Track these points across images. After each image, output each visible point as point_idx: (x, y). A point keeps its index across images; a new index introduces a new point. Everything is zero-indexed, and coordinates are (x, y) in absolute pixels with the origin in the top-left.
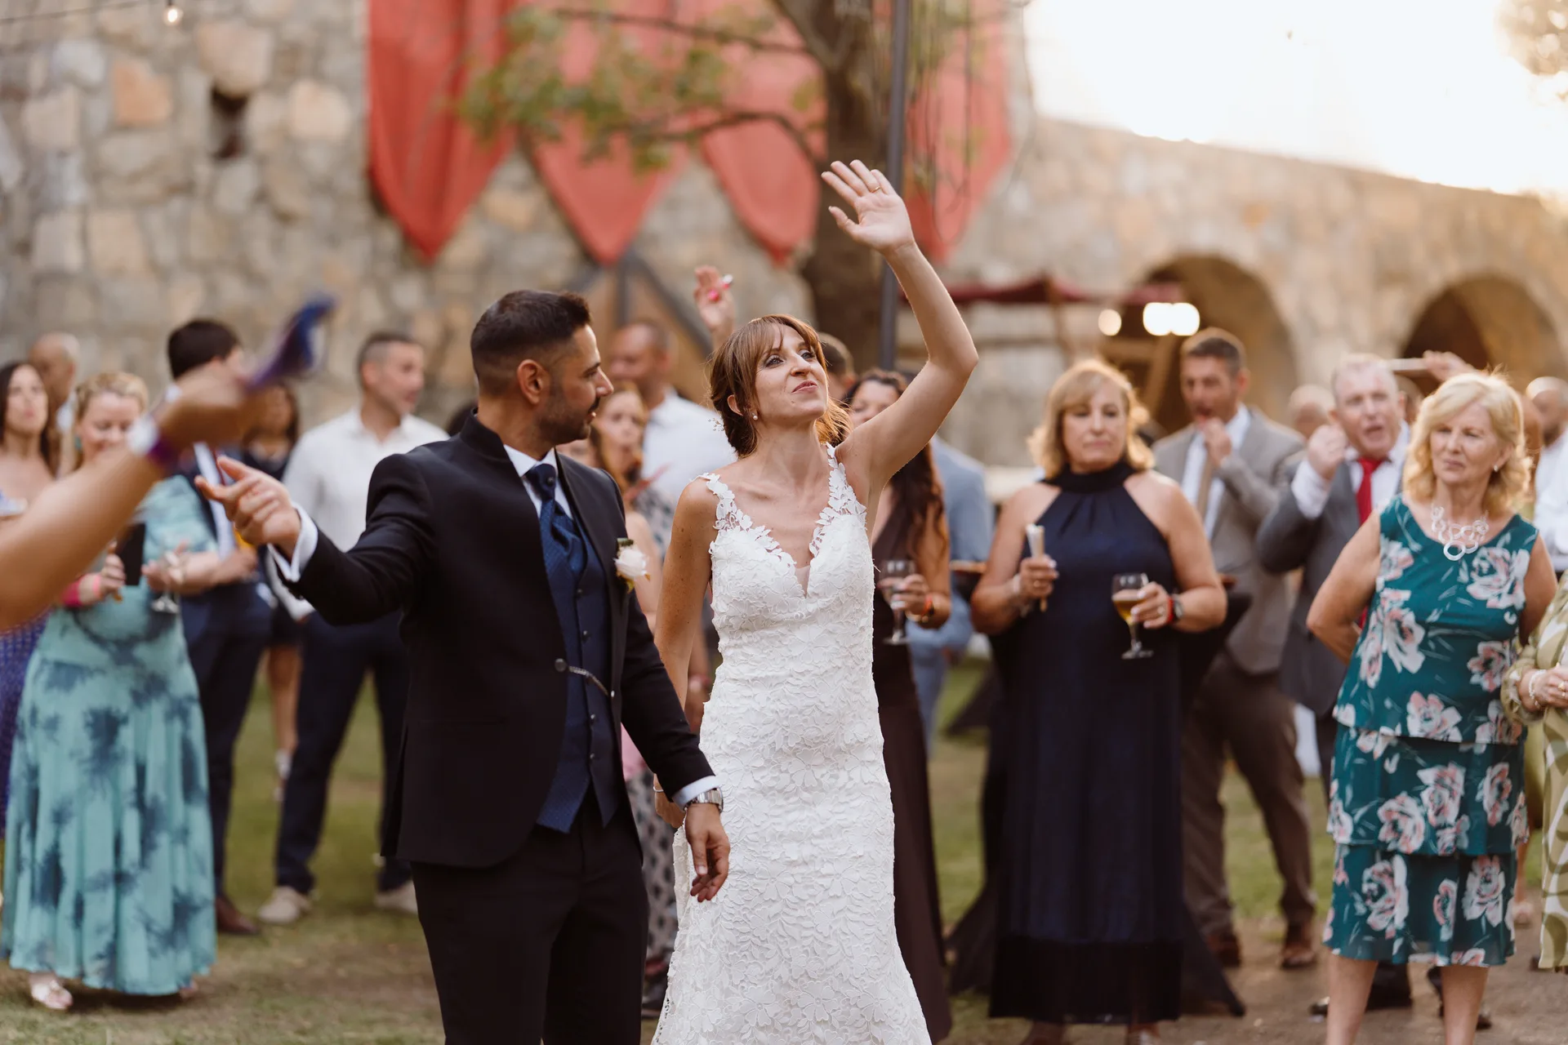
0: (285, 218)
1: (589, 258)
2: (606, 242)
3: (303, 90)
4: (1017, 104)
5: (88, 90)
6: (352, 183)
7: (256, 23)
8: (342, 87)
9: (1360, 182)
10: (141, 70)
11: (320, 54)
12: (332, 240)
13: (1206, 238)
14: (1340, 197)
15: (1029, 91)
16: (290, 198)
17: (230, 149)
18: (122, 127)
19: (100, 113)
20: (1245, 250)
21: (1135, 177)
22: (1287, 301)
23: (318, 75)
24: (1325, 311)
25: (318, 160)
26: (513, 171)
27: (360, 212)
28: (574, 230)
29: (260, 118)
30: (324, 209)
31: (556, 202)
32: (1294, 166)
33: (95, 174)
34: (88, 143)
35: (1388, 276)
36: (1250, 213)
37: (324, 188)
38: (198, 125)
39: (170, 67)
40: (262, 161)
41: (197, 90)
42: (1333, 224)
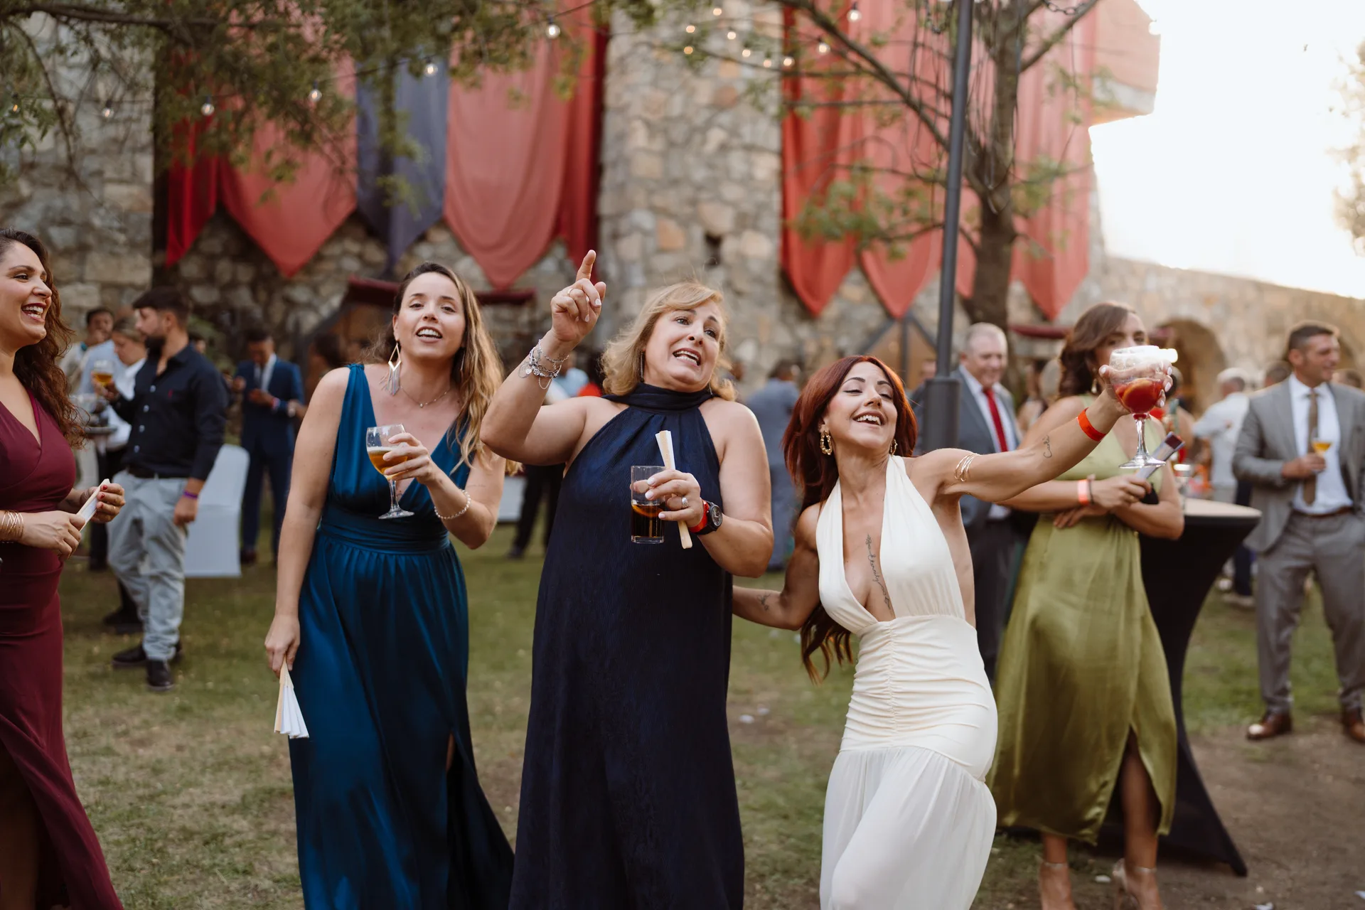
0: (739, 293)
1: (889, 316)
2: (896, 309)
3: (748, 235)
4: (1095, 248)
5: (646, 233)
6: (772, 278)
7: (727, 203)
8: (768, 234)
9: (1261, 288)
10: (671, 226)
11: (757, 217)
12: (761, 304)
13: (1185, 311)
14: (1251, 294)
15: (1101, 242)
16: (742, 285)
17: (715, 262)
18: (662, 251)
19: (651, 244)
20: (1204, 317)
21: (1152, 283)
22: (1224, 341)
23: (755, 228)
24: (1242, 346)
25: (755, 267)
26: (855, 276)
27: (774, 292)
28: (882, 303)
29: (728, 247)
30: (757, 290)
31: (874, 290)
32: (1229, 280)
33: (649, 272)
34: (645, 257)
35: (1272, 331)
36: (1207, 301)
37: (758, 280)
38: (699, 250)
39: (685, 223)
40: (729, 267)
41: (698, 233)
42: (1247, 306)
